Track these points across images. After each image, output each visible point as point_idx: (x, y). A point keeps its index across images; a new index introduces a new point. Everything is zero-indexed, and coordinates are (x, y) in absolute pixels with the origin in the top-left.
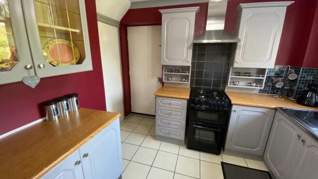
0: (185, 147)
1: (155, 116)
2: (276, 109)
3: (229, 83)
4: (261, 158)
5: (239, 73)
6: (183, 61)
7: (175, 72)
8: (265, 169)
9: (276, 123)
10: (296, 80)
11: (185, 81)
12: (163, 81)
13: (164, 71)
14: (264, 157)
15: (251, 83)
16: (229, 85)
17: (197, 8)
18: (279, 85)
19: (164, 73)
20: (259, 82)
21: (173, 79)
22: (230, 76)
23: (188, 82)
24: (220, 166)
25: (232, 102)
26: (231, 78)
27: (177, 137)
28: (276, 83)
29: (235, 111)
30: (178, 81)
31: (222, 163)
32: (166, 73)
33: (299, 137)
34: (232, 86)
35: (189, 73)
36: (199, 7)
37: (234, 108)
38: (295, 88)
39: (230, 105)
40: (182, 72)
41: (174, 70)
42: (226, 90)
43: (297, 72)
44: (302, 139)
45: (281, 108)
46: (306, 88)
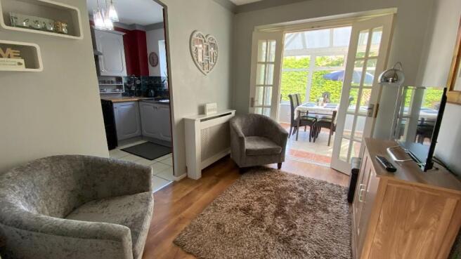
2: (138, 101)
10: (141, 84)
15: (115, 89)
18: (133, 89)
20: (120, 87)
25: (112, 101)
28: (131, 87)
37: (115, 105)
38: (142, 89)
39: (111, 103)
43: (139, 79)
46: (147, 88)
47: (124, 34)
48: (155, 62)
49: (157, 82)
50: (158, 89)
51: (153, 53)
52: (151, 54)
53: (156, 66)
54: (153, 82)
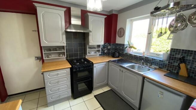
0: (72, 99)
1: (44, 88)
2: (109, 62)
3: (88, 53)
4: (107, 85)
5: (91, 48)
6: (61, 42)
7: (53, 51)
8: (109, 89)
9: (110, 67)
10: (110, 48)
11: (62, 56)
12: (44, 59)
13: (43, 51)
14: (108, 84)
15: (96, 52)
16: (88, 55)
17: (65, 9)
18: (106, 52)
19: (43, 52)
20: (99, 51)
21: (52, 56)
22: (88, 50)
23: (65, 56)
24: (95, 98)
25: (94, 63)
26: (88, 51)
27: (66, 96)
28: (104, 51)
29: (95, 67)
30: (57, 57)
31: (95, 96)
32: (46, 52)
33: (120, 70)
34: (89, 55)
35: (64, 50)
36: (66, 9)
37: (95, 65)
38: (110, 52)
40: (59, 50)
41: (52, 49)
42: (86, 57)
43: (110, 45)
44: (121, 70)
45: (110, 61)
46: (114, 51)
47: (105, 17)
48: (122, 34)
49: (121, 48)
50: (121, 52)
51: (121, 28)
52: (119, 29)
53: (122, 37)
54: (118, 47)
